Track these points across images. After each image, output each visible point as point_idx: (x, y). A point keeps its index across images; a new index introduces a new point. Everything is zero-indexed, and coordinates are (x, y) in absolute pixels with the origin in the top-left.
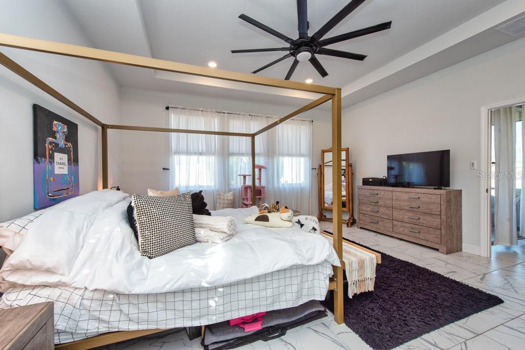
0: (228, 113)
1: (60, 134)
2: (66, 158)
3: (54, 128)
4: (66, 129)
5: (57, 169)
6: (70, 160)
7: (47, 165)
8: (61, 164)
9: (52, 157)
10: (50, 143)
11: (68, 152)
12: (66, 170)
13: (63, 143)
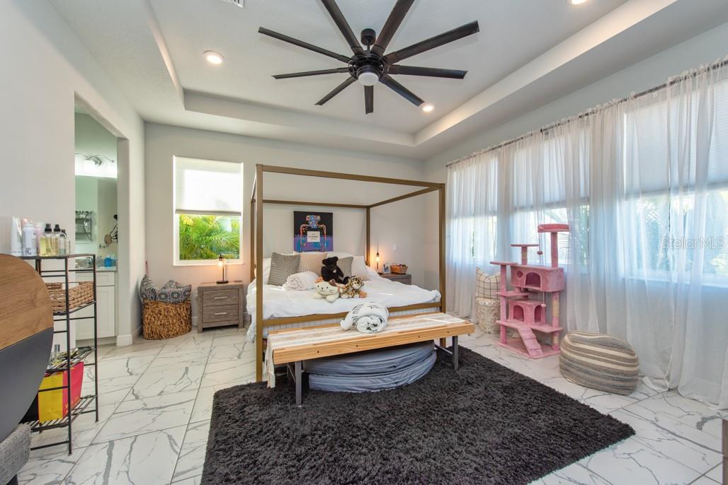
0: (506, 144)
1: (313, 221)
2: (318, 233)
3: (307, 219)
4: (319, 218)
5: (309, 240)
6: (322, 234)
7: (301, 238)
8: (314, 237)
9: (305, 234)
10: (304, 227)
11: (321, 230)
12: (318, 240)
13: (315, 226)
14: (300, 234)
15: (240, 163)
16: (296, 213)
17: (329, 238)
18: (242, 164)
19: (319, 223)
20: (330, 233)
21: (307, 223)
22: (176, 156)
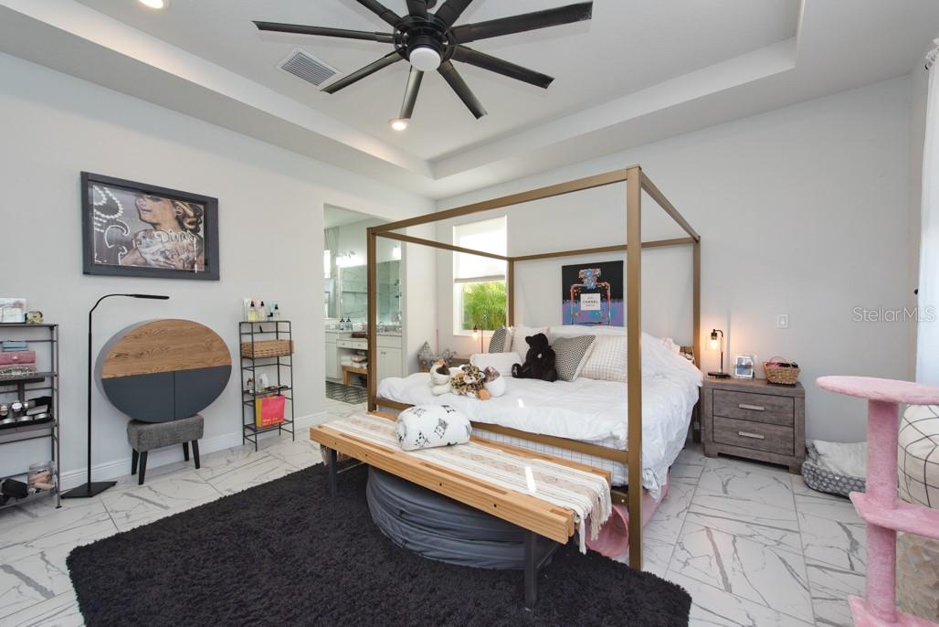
1: (589, 278)
2: (597, 296)
3: (581, 276)
4: (598, 272)
5: (584, 307)
6: (604, 298)
7: (572, 304)
8: (591, 302)
9: (577, 298)
10: (575, 288)
11: (602, 291)
12: (597, 306)
13: (592, 285)
14: (570, 299)
15: (503, 216)
16: (564, 268)
17: (617, 304)
18: (506, 217)
19: (599, 280)
20: (617, 295)
21: (580, 281)
22: (456, 225)
